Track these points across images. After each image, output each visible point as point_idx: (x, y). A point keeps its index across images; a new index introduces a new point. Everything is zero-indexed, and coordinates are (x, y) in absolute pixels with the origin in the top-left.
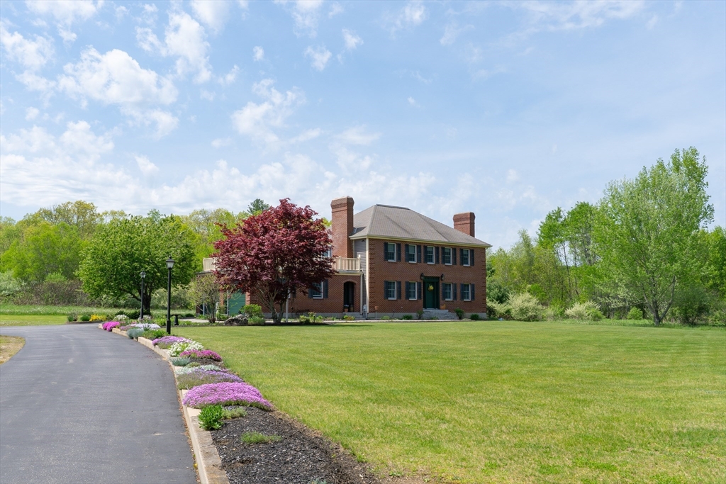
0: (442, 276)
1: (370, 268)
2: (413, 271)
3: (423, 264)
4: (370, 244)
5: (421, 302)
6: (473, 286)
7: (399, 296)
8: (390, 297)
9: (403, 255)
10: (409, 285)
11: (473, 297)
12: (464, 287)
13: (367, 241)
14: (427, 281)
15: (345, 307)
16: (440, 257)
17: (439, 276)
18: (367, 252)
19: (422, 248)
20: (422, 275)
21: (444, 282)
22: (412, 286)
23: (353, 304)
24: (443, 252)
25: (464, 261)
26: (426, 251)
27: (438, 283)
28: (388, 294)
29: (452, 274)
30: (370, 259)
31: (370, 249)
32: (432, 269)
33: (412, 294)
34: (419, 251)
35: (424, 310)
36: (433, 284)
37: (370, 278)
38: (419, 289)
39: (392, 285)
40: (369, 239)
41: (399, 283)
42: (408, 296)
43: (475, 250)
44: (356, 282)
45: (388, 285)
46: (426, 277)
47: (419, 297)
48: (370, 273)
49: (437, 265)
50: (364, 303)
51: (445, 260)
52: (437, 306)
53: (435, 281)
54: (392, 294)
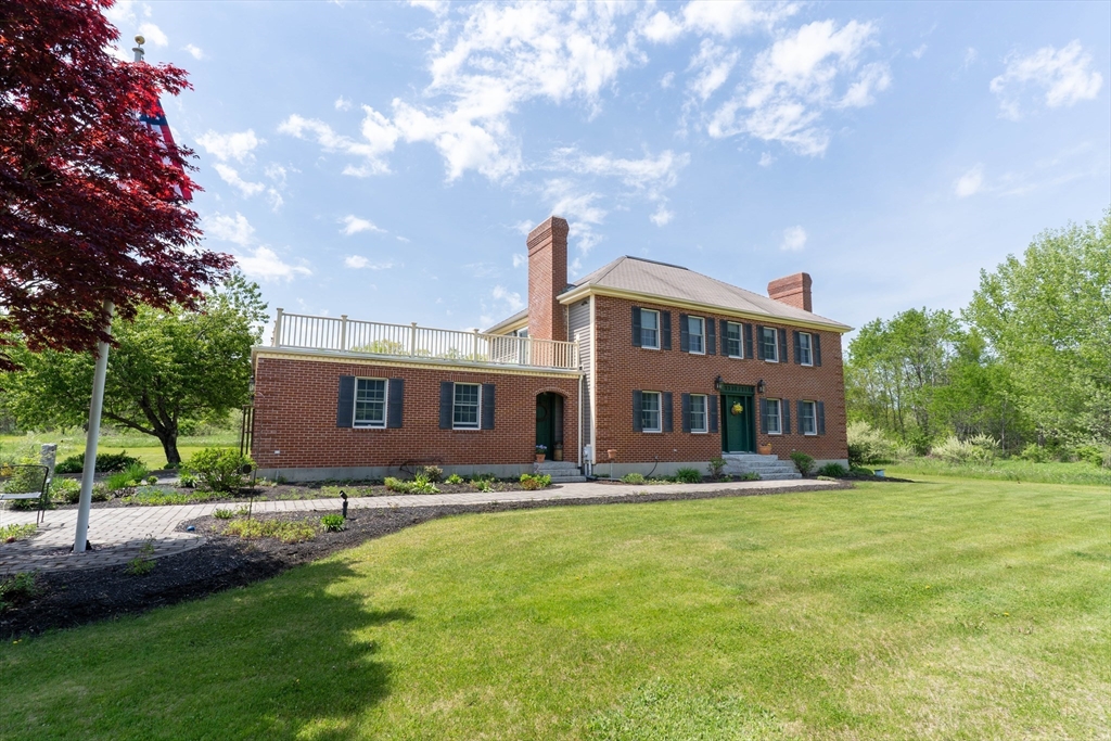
0: (760, 385)
1: (599, 361)
2: (699, 371)
3: (718, 356)
4: (597, 308)
5: (718, 437)
6: (821, 407)
7: (669, 425)
8: (649, 426)
9: (676, 337)
10: (689, 400)
11: (822, 428)
12: (805, 407)
13: (592, 302)
14: (727, 394)
15: (538, 451)
16: (755, 345)
17: (754, 383)
18: (592, 326)
19: (717, 324)
20: (717, 381)
21: (764, 396)
22: (697, 404)
23: (562, 443)
24: (759, 335)
25: (800, 356)
26: (725, 330)
27: (751, 399)
28: (642, 418)
29: (778, 379)
30: (599, 340)
31: (598, 318)
32: (738, 369)
33: (697, 421)
34: (711, 330)
35: (725, 456)
36: (741, 400)
37: (599, 383)
38: (713, 409)
39: (653, 402)
40: (598, 297)
41: (668, 397)
42: (689, 423)
43: (822, 336)
44: (567, 393)
45: (643, 401)
46: (727, 386)
47: (713, 427)
48: (599, 372)
49: (749, 362)
50: (587, 440)
51: (766, 352)
52: (751, 447)
53: (747, 395)
54: (652, 420)
